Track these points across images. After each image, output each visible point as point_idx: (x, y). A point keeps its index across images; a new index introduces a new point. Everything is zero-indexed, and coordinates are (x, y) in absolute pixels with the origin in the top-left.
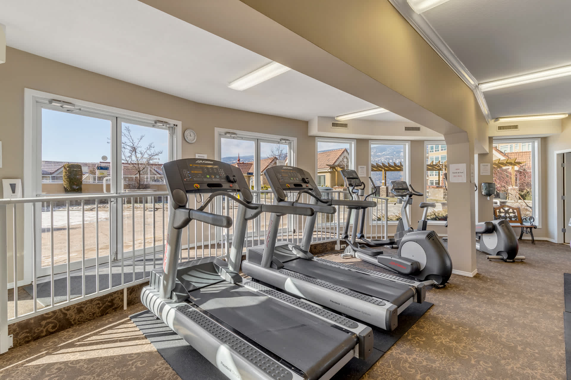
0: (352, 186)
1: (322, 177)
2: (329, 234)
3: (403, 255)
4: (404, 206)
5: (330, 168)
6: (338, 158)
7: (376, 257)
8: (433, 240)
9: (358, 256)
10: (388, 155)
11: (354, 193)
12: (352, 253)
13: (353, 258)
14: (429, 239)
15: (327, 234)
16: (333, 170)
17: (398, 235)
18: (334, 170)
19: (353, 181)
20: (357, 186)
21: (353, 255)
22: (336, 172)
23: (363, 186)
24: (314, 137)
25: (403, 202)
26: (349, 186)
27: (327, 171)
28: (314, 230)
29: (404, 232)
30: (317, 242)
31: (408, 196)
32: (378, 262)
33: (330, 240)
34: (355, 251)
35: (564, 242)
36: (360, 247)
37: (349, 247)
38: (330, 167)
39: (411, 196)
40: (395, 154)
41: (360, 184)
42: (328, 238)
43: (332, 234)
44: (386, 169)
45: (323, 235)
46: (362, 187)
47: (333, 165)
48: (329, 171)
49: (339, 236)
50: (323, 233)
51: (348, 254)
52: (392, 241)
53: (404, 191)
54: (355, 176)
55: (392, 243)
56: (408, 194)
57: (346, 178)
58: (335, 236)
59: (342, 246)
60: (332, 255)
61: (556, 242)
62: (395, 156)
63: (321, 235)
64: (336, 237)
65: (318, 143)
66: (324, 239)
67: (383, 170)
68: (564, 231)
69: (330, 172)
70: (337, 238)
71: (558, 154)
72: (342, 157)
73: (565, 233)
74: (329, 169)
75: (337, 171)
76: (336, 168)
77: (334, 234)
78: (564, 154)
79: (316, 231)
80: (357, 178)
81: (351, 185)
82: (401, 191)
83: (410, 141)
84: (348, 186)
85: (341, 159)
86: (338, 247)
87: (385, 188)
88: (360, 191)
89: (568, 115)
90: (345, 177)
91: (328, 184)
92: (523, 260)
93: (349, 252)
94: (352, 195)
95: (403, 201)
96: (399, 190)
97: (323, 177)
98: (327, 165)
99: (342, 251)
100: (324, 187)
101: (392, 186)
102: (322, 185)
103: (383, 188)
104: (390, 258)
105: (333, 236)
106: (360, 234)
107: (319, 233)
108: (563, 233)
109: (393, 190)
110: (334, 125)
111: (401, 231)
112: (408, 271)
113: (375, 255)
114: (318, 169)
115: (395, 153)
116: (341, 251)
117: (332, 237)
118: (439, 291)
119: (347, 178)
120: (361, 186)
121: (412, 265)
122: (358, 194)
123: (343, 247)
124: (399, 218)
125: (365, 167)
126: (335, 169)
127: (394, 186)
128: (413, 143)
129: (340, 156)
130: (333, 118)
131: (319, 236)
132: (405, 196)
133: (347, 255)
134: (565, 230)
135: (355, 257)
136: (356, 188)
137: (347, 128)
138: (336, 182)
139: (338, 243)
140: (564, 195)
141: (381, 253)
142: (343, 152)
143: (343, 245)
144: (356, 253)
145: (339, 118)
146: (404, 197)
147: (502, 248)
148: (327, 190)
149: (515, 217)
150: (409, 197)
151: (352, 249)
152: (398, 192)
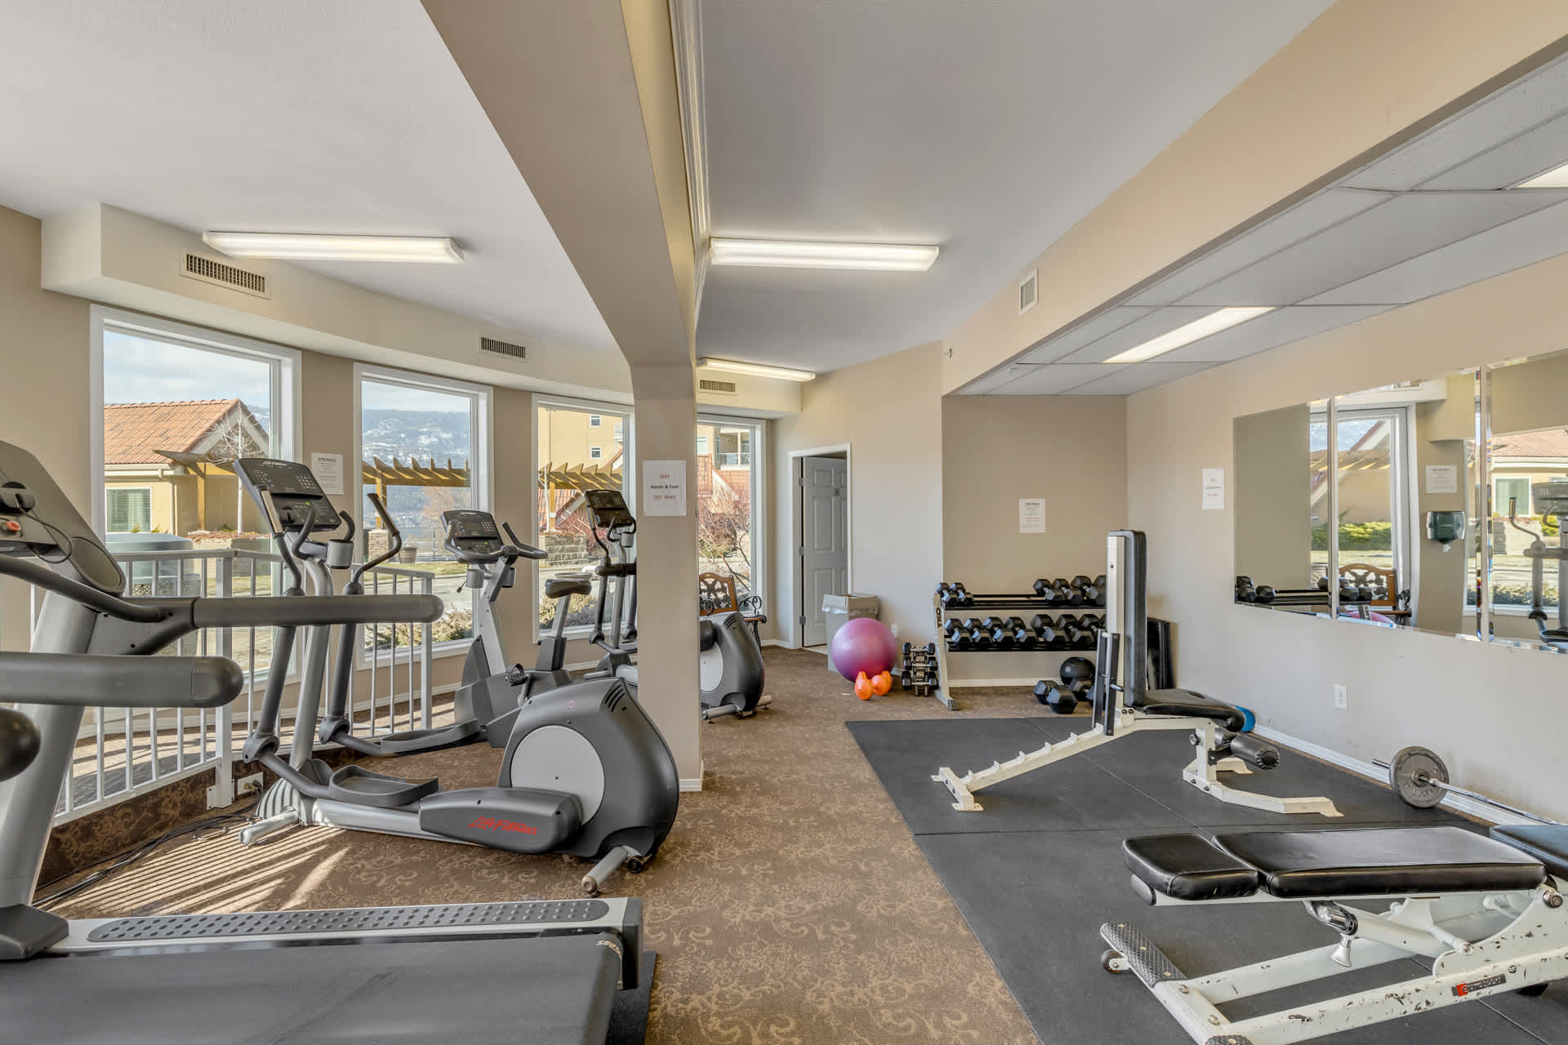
0: (298, 528)
1: (131, 496)
2: (175, 738)
3: (519, 780)
4: (490, 594)
5: (174, 465)
6: (209, 430)
7: (414, 806)
8: (624, 709)
9: (326, 814)
10: (382, 438)
11: (305, 557)
12: (298, 809)
13: (303, 827)
14: (613, 709)
15: (161, 739)
16: (186, 471)
17: (469, 695)
18: (192, 472)
19: (298, 509)
20: (319, 528)
21: (304, 819)
22: (201, 482)
23: (344, 527)
24: (79, 305)
25: (486, 582)
26: (284, 527)
27: (158, 473)
28: (83, 733)
29: (488, 679)
30: (101, 801)
31: (501, 564)
32: (423, 829)
33: (180, 773)
34: (308, 798)
35: (803, 646)
36: (337, 780)
37: (282, 787)
38: (170, 460)
39: (511, 559)
40: (404, 439)
41: (332, 521)
42: (167, 765)
43: (188, 737)
44: (389, 477)
45: (136, 754)
46: (342, 531)
47: (184, 452)
48: (166, 473)
49: (227, 740)
50: (137, 742)
51: (279, 817)
52: (471, 732)
53: (487, 546)
54: (306, 487)
55: (471, 736)
56: (502, 554)
57: (266, 494)
58: (207, 741)
59: (242, 782)
60: (189, 840)
61: (792, 648)
62: (403, 445)
63: (124, 757)
64: (210, 747)
65: (107, 334)
66: (142, 772)
67: (378, 480)
68: (803, 621)
69: (171, 479)
70: (219, 755)
71: (794, 458)
72: (227, 426)
73: (805, 627)
74: (166, 466)
75: (203, 475)
76: (201, 465)
77: (199, 736)
78: (802, 458)
79: (91, 740)
80: (319, 497)
81: (289, 524)
82: (478, 544)
83: (492, 388)
84: (278, 528)
85: (221, 432)
86: (219, 796)
87: (384, 535)
88: (333, 548)
89: (816, 376)
90: (263, 488)
91: (163, 519)
92: (767, 706)
93: (283, 809)
94: (299, 566)
95: (488, 578)
96: (473, 543)
97: (139, 496)
98: (157, 452)
99: (245, 806)
100: (144, 536)
101: (450, 527)
102: (132, 525)
103: (378, 535)
104: (472, 804)
105: (196, 743)
106: (333, 720)
107: (110, 746)
108: (801, 626)
109: (453, 543)
110: (195, 264)
111: (478, 680)
112: (542, 839)
113: (407, 800)
114: (107, 467)
115: (403, 436)
116: (237, 809)
117: (188, 750)
118: (647, 881)
119: (274, 495)
120: (334, 527)
121: (558, 813)
122: (322, 564)
123: (247, 785)
124: (457, 632)
125: (339, 458)
126: (196, 469)
127: (453, 530)
128: (501, 393)
129: (219, 422)
130: (192, 235)
131: (109, 762)
132: (493, 560)
133: (271, 824)
134: (804, 619)
135: (311, 824)
136: (312, 536)
137: (260, 294)
138: (202, 516)
139: (225, 775)
140: (803, 545)
141: (428, 789)
142: (230, 412)
143: (250, 779)
144: (315, 806)
145: (223, 242)
146: (487, 566)
147: (734, 686)
148: (161, 546)
149: (726, 599)
150: (507, 563)
151: (296, 797)
152: (470, 548)
